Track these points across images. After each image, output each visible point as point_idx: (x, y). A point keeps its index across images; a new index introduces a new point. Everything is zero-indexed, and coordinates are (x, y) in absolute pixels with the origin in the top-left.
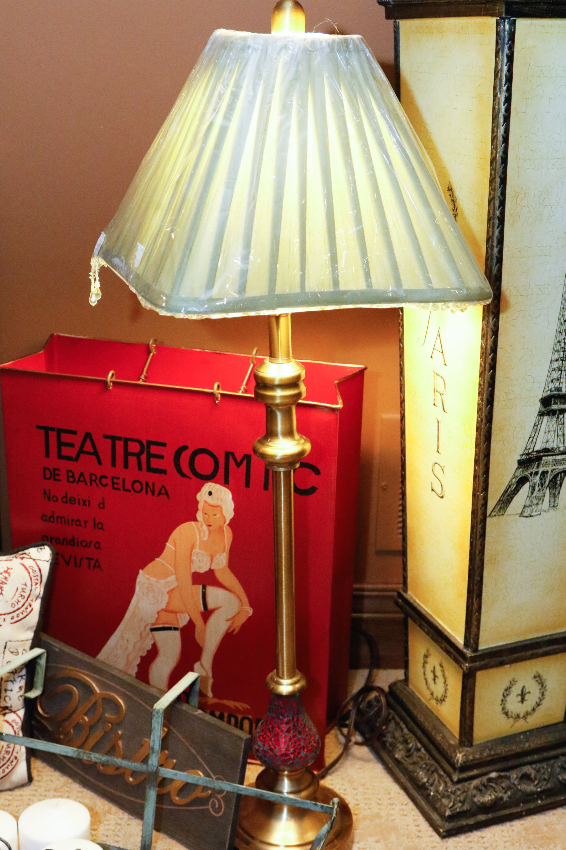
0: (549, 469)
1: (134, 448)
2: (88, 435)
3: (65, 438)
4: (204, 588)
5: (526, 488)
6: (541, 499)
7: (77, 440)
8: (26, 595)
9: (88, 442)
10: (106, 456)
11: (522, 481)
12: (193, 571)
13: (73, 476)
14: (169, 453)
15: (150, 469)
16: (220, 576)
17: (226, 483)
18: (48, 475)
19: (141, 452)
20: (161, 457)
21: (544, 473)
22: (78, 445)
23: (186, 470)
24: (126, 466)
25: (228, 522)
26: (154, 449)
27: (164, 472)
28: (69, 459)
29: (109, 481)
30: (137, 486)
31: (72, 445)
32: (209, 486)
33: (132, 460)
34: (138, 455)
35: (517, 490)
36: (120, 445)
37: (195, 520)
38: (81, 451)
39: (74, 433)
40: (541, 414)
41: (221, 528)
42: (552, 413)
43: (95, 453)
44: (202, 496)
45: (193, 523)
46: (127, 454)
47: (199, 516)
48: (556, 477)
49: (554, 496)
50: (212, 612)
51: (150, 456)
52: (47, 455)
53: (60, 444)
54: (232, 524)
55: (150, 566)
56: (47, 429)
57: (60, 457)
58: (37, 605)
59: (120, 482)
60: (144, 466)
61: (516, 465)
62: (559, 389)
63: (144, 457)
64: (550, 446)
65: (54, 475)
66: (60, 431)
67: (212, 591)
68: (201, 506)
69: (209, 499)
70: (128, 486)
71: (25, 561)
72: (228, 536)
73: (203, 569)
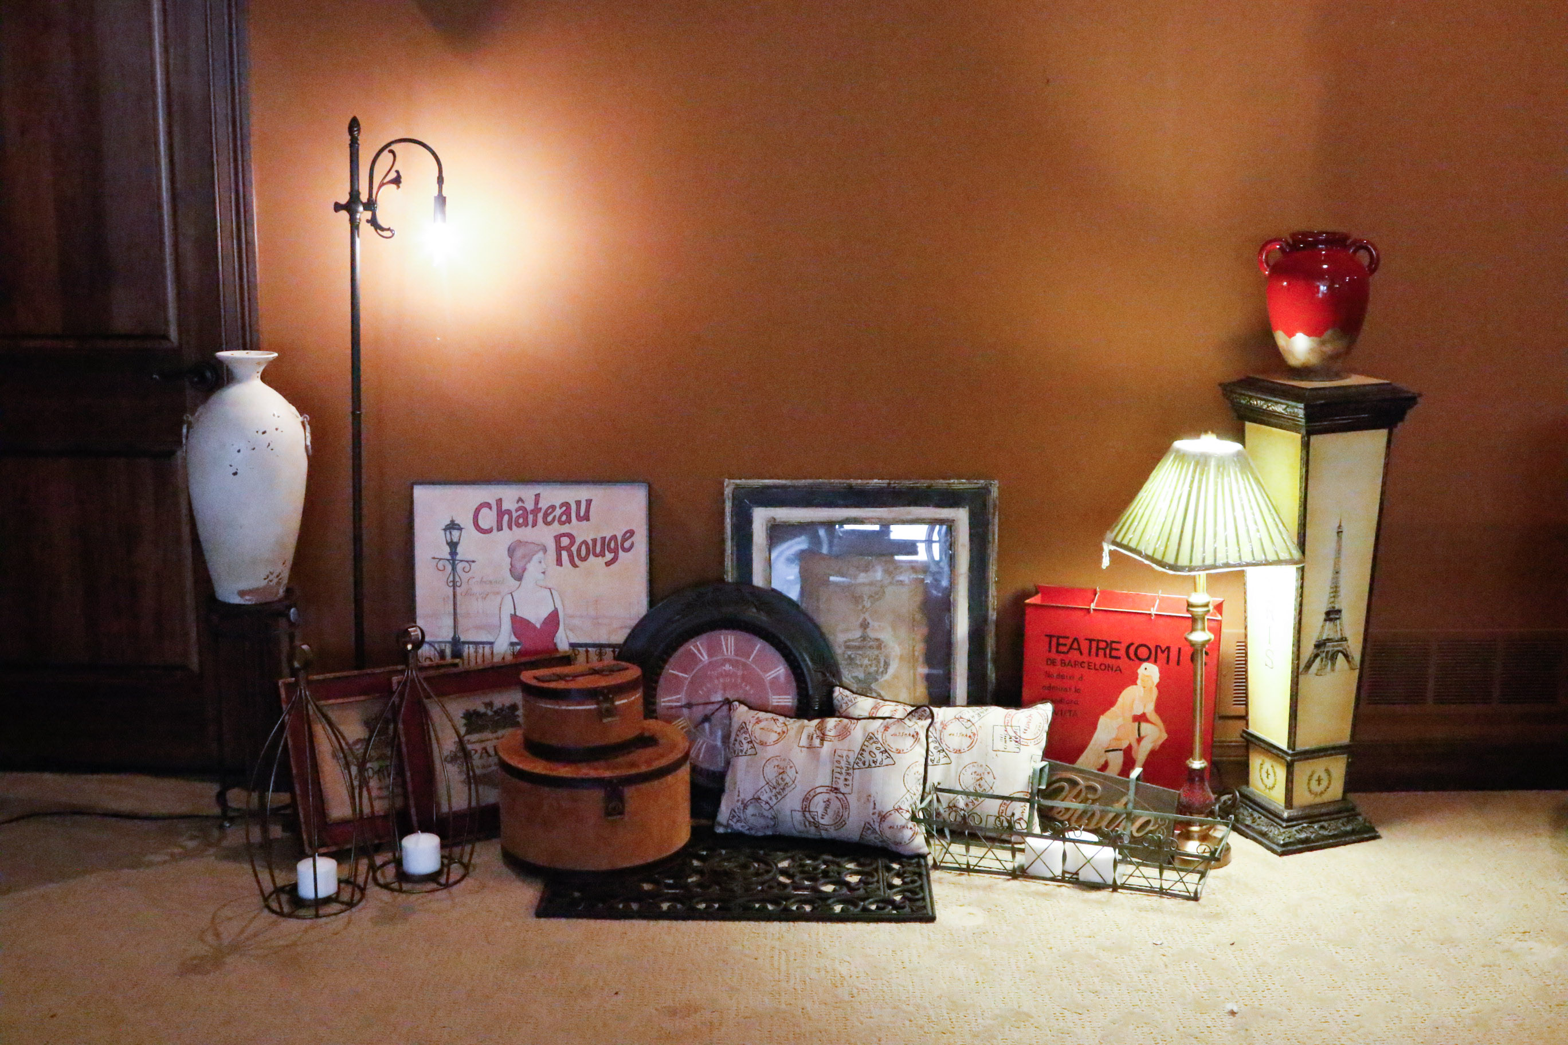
0: (1330, 649)
1: (1102, 645)
2: (1076, 639)
3: (1061, 641)
4: (1139, 724)
5: (1318, 660)
6: (1326, 666)
7: (1069, 642)
8: (1041, 729)
9: (1076, 643)
10: (1085, 651)
11: (1316, 656)
12: (1133, 714)
13: (1065, 663)
14: (1122, 647)
15: (1111, 657)
16: (1148, 716)
17: (1155, 662)
18: (1049, 663)
19: (1106, 648)
20: (1118, 650)
21: (1328, 652)
22: (1068, 647)
23: (1132, 655)
24: (1097, 655)
25: (1155, 684)
26: (1114, 645)
27: (1119, 658)
28: (1063, 653)
29: (1086, 665)
30: (1103, 667)
31: (1065, 645)
32: (1145, 665)
33: (1101, 653)
34: (1104, 649)
35: (1314, 661)
36: (1094, 644)
37: (1136, 684)
38: (1071, 648)
39: (1067, 638)
40: (1325, 620)
41: (1151, 688)
42: (1331, 620)
43: (1079, 649)
44: (1141, 671)
45: (1135, 686)
46: (1098, 648)
47: (1139, 682)
48: (1333, 654)
49: (1333, 664)
50: (1143, 738)
51: (1112, 649)
52: (1050, 651)
53: (1058, 644)
54: (1158, 686)
55: (1108, 713)
56: (1050, 637)
57: (1057, 651)
58: (1045, 735)
59: (1093, 665)
60: (1108, 656)
61: (1313, 647)
62: (1334, 607)
63: (1108, 652)
64: (1330, 637)
65: (1053, 663)
66: (1058, 638)
67: (1144, 726)
68: (1140, 677)
69: (1146, 673)
70: (1097, 667)
71: (1039, 711)
72: (1155, 693)
73: (1139, 713)
